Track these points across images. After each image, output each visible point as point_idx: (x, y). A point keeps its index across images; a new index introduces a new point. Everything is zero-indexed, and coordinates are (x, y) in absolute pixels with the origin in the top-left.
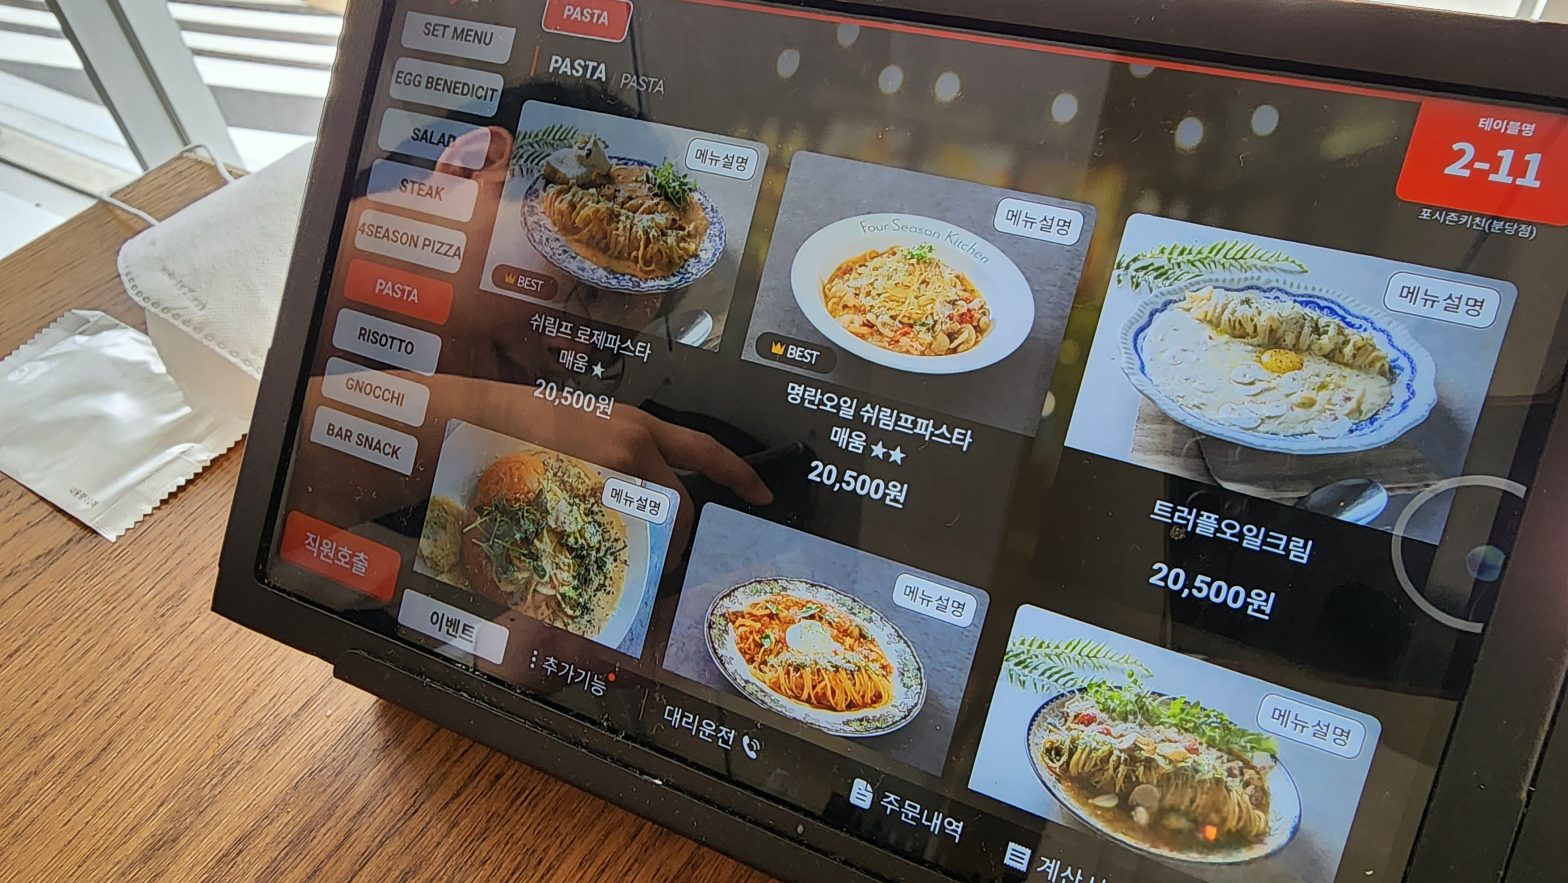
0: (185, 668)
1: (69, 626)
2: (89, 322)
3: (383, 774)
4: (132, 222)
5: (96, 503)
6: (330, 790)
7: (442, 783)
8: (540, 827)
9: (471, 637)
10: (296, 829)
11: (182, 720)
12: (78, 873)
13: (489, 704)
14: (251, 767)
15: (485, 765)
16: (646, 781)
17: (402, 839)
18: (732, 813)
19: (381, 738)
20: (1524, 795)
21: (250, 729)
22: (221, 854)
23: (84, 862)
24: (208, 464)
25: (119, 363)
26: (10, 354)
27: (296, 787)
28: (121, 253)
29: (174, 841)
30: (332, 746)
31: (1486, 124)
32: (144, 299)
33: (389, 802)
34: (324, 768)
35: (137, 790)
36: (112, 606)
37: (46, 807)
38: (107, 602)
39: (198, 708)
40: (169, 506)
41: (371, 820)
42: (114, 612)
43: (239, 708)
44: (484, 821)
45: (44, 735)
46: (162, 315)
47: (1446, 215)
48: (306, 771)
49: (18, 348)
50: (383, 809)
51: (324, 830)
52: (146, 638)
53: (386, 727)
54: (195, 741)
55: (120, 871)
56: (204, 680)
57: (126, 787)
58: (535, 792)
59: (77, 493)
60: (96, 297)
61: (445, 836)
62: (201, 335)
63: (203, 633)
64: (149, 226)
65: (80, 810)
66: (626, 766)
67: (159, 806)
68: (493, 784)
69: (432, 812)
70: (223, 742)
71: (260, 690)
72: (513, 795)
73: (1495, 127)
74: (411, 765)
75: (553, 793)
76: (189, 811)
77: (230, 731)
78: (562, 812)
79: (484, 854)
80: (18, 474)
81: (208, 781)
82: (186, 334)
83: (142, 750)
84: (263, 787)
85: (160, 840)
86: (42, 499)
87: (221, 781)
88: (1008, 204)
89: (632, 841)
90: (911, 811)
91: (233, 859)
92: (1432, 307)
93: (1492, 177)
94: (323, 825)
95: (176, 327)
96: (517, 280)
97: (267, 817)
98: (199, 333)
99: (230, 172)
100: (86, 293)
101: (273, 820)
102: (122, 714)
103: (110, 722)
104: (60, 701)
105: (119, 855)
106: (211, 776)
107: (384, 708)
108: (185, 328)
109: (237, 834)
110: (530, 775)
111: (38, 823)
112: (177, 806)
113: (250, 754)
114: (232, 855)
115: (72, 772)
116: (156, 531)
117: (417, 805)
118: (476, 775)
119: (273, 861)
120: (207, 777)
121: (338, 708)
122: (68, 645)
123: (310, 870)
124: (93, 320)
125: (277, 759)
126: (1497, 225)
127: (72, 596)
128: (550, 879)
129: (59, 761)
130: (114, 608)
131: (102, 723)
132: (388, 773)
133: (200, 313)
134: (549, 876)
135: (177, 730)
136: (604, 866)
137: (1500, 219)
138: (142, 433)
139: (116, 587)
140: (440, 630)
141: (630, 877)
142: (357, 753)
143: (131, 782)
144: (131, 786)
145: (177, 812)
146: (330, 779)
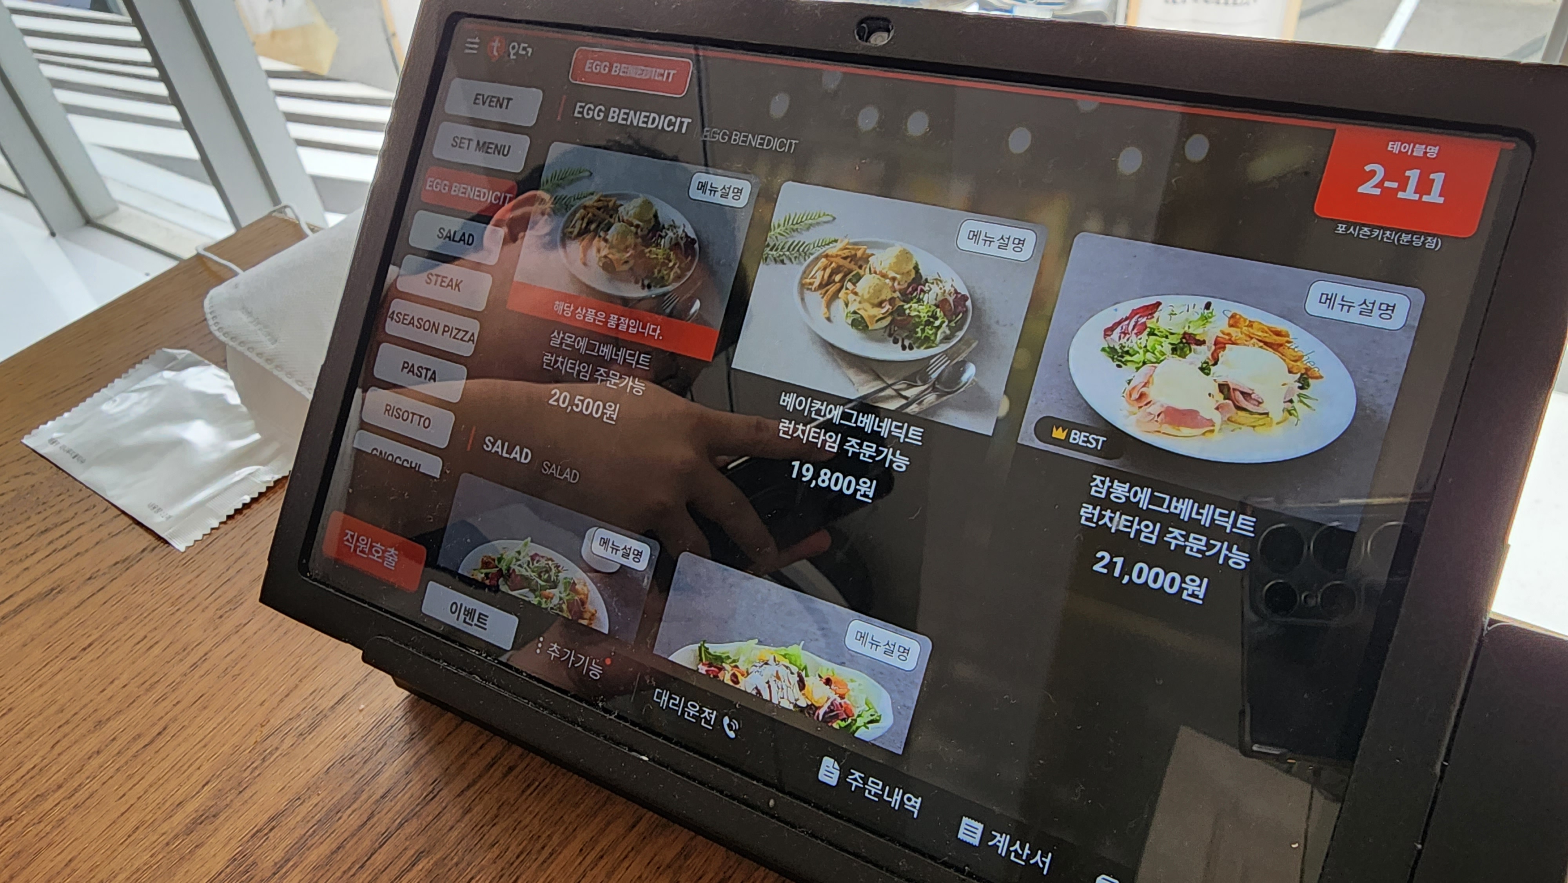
0: (237, 664)
1: (138, 624)
2: (175, 358)
3: (405, 764)
4: (221, 272)
5: (170, 517)
6: (357, 777)
7: (460, 773)
8: (546, 816)
9: (485, 624)
10: (325, 809)
11: (231, 709)
12: (128, 842)
13: (497, 686)
14: (288, 753)
16: (633, 756)
17: (419, 822)
18: (712, 789)
19: (406, 731)
20: (1438, 770)
21: (290, 719)
22: (256, 829)
23: (134, 832)
24: (272, 484)
25: (201, 396)
26: (106, 386)
27: (327, 772)
28: (209, 296)
29: (214, 816)
30: (363, 737)
32: (224, 334)
34: (353, 756)
35: (186, 770)
37: (104, 783)
38: (173, 604)
39: (245, 699)
40: (234, 521)
41: (393, 804)
42: (179, 613)
43: (281, 701)
44: (496, 808)
45: (109, 719)
46: (240, 348)
47: (1360, 230)
48: (337, 758)
49: (113, 381)
50: (404, 795)
51: (349, 811)
52: (205, 637)
53: (412, 721)
54: (240, 729)
55: (165, 842)
56: (252, 675)
57: (177, 767)
58: (544, 784)
59: (154, 508)
60: (185, 337)
61: (458, 821)
62: (271, 366)
63: (255, 633)
64: (235, 274)
65: (135, 785)
66: (618, 743)
67: (204, 786)
68: (505, 775)
69: (448, 799)
70: (265, 730)
71: (302, 685)
72: (524, 786)
73: (1403, 150)
74: (432, 756)
75: (560, 786)
76: (230, 790)
77: (272, 721)
78: (568, 802)
79: (493, 838)
80: (104, 491)
81: (249, 764)
82: (258, 364)
83: (193, 735)
84: (298, 771)
85: (202, 816)
86: (123, 513)
87: (261, 764)
88: (970, 226)
89: (632, 829)
90: (874, 787)
91: (266, 834)
92: (1348, 311)
93: (1401, 195)
94: (349, 807)
95: (250, 359)
97: (300, 798)
98: (269, 364)
99: (312, 230)
100: (177, 333)
101: (304, 801)
102: (178, 703)
103: (168, 709)
104: (125, 689)
105: (165, 827)
106: (252, 760)
107: (412, 704)
108: (257, 360)
109: (272, 812)
110: (542, 766)
111: (96, 797)
112: (219, 786)
113: (288, 742)
114: (266, 831)
115: (131, 753)
116: (221, 542)
117: (435, 792)
118: (492, 766)
119: (301, 838)
120: (248, 761)
121: (371, 703)
122: (136, 641)
123: (334, 846)
124: (180, 357)
125: (312, 747)
126: (1405, 238)
127: (143, 598)
128: (552, 863)
129: (119, 742)
130: (178, 610)
131: (160, 710)
132: (411, 763)
133: (273, 347)
134: (550, 860)
135: (225, 719)
136: (601, 854)
137: (1407, 232)
138: (215, 456)
139: (183, 591)
140: (458, 619)
141: (626, 864)
142: (385, 744)
143: (179, 765)
144: (182, 766)
145: (219, 791)
146: (359, 766)
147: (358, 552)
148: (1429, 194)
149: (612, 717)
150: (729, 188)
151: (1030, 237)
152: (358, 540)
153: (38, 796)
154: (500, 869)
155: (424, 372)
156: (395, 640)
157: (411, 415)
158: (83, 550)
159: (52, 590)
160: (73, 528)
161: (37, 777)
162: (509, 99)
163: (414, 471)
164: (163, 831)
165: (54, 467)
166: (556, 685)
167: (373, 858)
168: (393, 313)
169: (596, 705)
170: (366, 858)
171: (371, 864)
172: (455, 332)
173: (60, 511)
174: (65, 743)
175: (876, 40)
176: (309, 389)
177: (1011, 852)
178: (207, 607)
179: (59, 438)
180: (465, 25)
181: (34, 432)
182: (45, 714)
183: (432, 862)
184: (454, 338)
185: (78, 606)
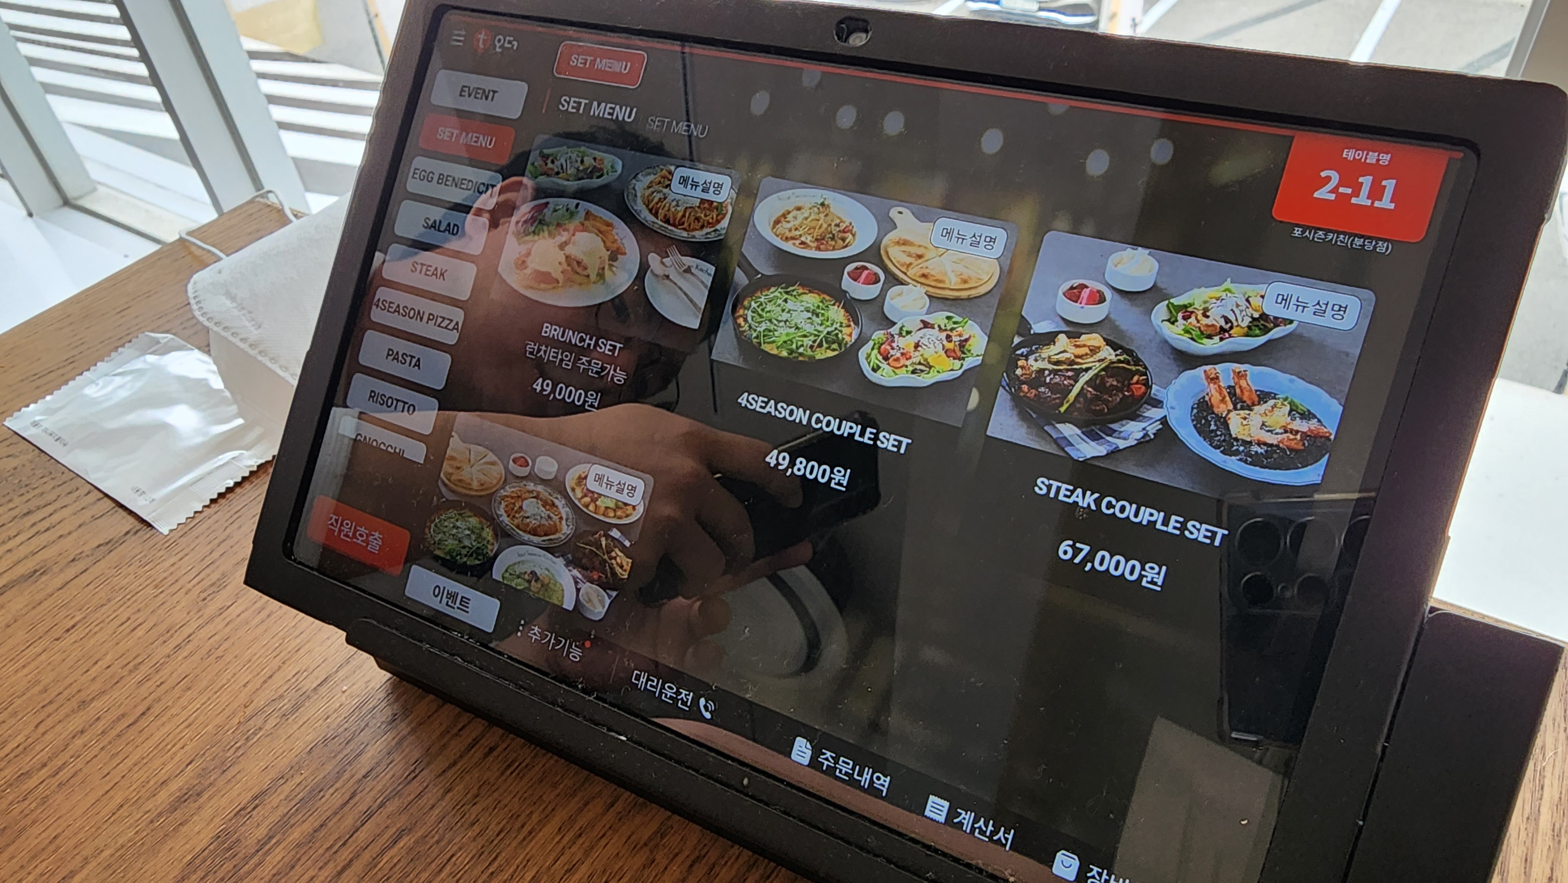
0: (220, 645)
1: (121, 606)
2: (158, 342)
3: (389, 743)
4: (204, 256)
5: (153, 500)
6: (340, 756)
7: (441, 753)
8: (526, 795)
9: (467, 608)
10: (308, 788)
11: (214, 691)
12: (112, 819)
13: (480, 668)
16: (613, 737)
17: (401, 800)
18: (687, 767)
19: (389, 712)
20: (1379, 749)
21: (273, 700)
22: (239, 808)
23: (118, 810)
24: (255, 469)
25: (182, 380)
26: (88, 370)
27: (310, 752)
28: (192, 281)
29: (198, 795)
30: (345, 718)
32: (208, 319)
34: (336, 737)
35: (170, 750)
37: (88, 762)
38: (156, 587)
39: (229, 680)
40: (217, 505)
41: (375, 783)
42: (162, 596)
43: (265, 682)
44: (476, 788)
45: (93, 699)
46: (223, 333)
47: (1315, 233)
48: (320, 738)
49: (96, 365)
50: (386, 775)
51: (331, 790)
52: (188, 619)
54: (224, 709)
55: (149, 819)
56: (236, 657)
57: (161, 747)
58: (524, 765)
59: (138, 491)
60: (168, 321)
61: (440, 800)
62: (256, 351)
63: (238, 616)
64: (219, 259)
65: (119, 764)
66: (597, 724)
67: (187, 765)
68: (486, 755)
69: (429, 778)
70: (249, 711)
71: (285, 666)
72: (504, 766)
73: (1357, 157)
74: (414, 737)
75: (541, 764)
76: (213, 769)
77: (255, 702)
78: (547, 782)
79: (473, 817)
80: (87, 473)
81: (232, 744)
82: (243, 350)
83: (177, 715)
84: (281, 751)
85: (186, 794)
86: (106, 495)
87: (244, 744)
88: (944, 223)
89: (610, 808)
90: (845, 766)
91: (249, 813)
92: (1303, 312)
93: (1354, 200)
94: (332, 786)
95: (234, 344)
97: (282, 778)
98: (253, 350)
99: (295, 216)
100: (159, 318)
102: (162, 683)
103: (151, 690)
104: (108, 670)
105: (149, 805)
106: (235, 740)
107: (395, 686)
108: (242, 345)
109: (255, 791)
110: (522, 747)
111: (81, 776)
112: (203, 765)
113: (272, 722)
114: (249, 810)
115: (114, 733)
116: (204, 526)
117: (417, 771)
118: (473, 747)
119: (285, 816)
120: (232, 741)
121: (353, 684)
122: (119, 623)
123: (317, 824)
124: (163, 341)
125: (296, 727)
126: (1358, 242)
127: (126, 581)
128: (531, 841)
129: (103, 722)
130: (162, 592)
131: (144, 691)
132: (393, 743)
133: (256, 332)
134: (530, 838)
135: (209, 699)
136: (579, 832)
137: (1361, 237)
138: (199, 440)
139: (165, 575)
140: (440, 602)
141: (603, 842)
142: (367, 725)
143: (163, 744)
144: (166, 745)
145: (203, 769)
146: (341, 746)
147: (342, 536)
148: (1381, 200)
149: (591, 698)
150: (710, 183)
151: (1000, 234)
152: (342, 525)
153: (22, 774)
154: (480, 847)
155: (408, 359)
156: (378, 622)
157: (395, 402)
158: (66, 532)
159: (36, 571)
160: (55, 511)
161: (22, 756)
162: (494, 92)
163: (398, 457)
164: (147, 809)
165: (37, 451)
166: (536, 666)
167: (355, 835)
168: (379, 300)
169: (576, 687)
170: (348, 836)
171: (355, 841)
172: (440, 320)
173: (42, 493)
174: (49, 722)
175: (854, 40)
176: (293, 375)
177: (975, 828)
178: (190, 590)
179: (41, 420)
180: (452, 18)
181: (16, 414)
182: (28, 694)
183: (413, 840)
184: (439, 326)
185: (61, 588)
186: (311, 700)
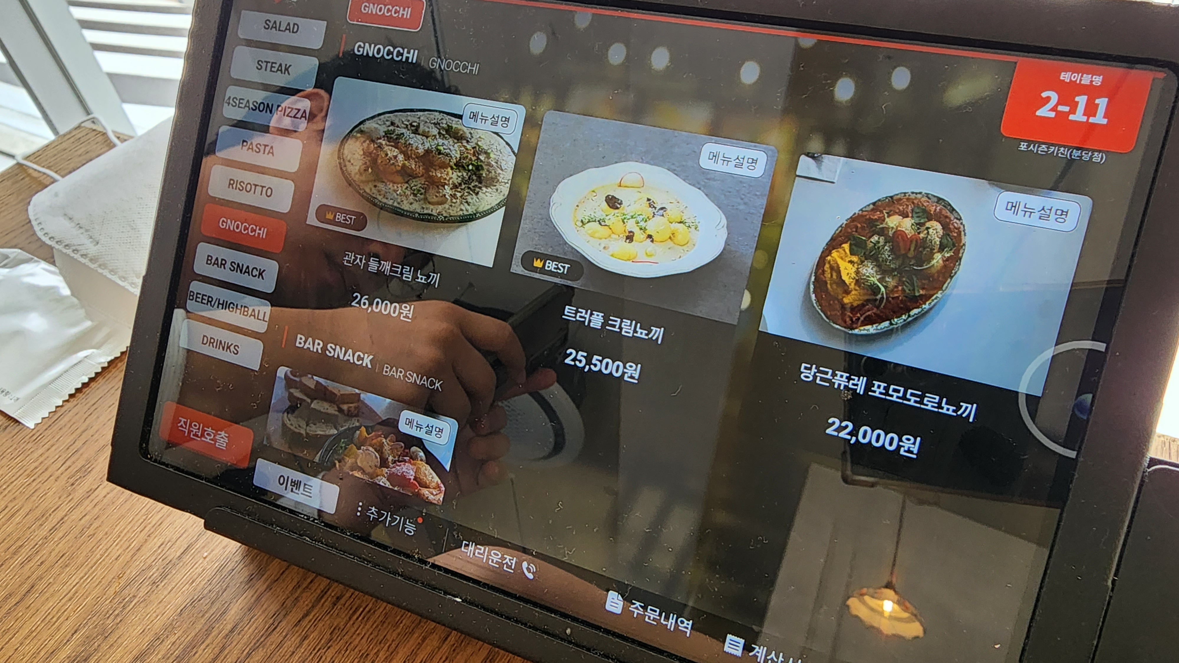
0: (91, 525)
2: (9, 257)
3: (248, 601)
4: (41, 179)
5: (18, 399)
6: (207, 615)
7: (295, 605)
8: (372, 637)
9: (310, 493)
10: (182, 646)
11: (90, 565)
13: (326, 545)
14: (145, 600)
15: (328, 589)
16: (450, 600)
17: (265, 650)
18: (517, 621)
19: (245, 574)
20: (1110, 583)
21: (143, 570)
24: (106, 365)
25: (34, 290)
27: (180, 614)
28: (32, 203)
30: (209, 581)
31: (1066, 77)
32: (50, 238)
33: (254, 622)
34: (202, 598)
35: (56, 622)
36: (32, 479)
38: (28, 476)
39: (102, 556)
40: (76, 399)
41: (240, 636)
42: (34, 484)
43: (134, 555)
44: (328, 633)
46: (65, 251)
47: (1039, 147)
48: (188, 601)
50: (249, 629)
51: (203, 647)
52: (60, 503)
53: (250, 563)
56: (106, 534)
57: (47, 620)
58: (367, 609)
59: (3, 392)
60: (14, 238)
61: (298, 647)
62: (96, 265)
63: (105, 497)
64: (54, 181)
65: (11, 639)
66: (434, 589)
67: (73, 634)
68: (334, 604)
69: (287, 629)
70: (122, 581)
71: (151, 539)
72: (351, 612)
73: (1072, 79)
74: (270, 593)
75: (381, 609)
76: (97, 636)
77: (128, 573)
78: (389, 623)
81: (111, 612)
82: (84, 264)
83: (59, 590)
84: (154, 615)
87: (122, 612)
88: (710, 147)
89: (444, 643)
90: (652, 615)
92: (1030, 216)
93: (1072, 117)
94: (203, 643)
95: (76, 260)
96: (335, 216)
97: (158, 638)
98: (94, 264)
99: (118, 138)
100: (7, 234)
101: (163, 640)
102: (42, 563)
103: (33, 570)
106: (113, 608)
107: (247, 550)
108: (83, 260)
112: (87, 633)
113: (144, 590)
116: (66, 419)
117: (276, 623)
118: (322, 598)
120: (110, 609)
121: (212, 551)
124: (12, 256)
125: (166, 593)
126: (1076, 153)
130: (34, 480)
131: (26, 571)
132: (253, 600)
133: (95, 248)
135: (86, 574)
137: (1078, 149)
138: (53, 343)
139: (36, 464)
140: (286, 489)
142: (228, 585)
143: (50, 617)
144: (51, 619)
145: (87, 637)
146: (208, 606)
147: (192, 436)
148: (1095, 116)
149: (427, 567)
152: (190, 426)
156: (231, 510)
169: (412, 558)
177: (768, 660)
186: (178, 567)
